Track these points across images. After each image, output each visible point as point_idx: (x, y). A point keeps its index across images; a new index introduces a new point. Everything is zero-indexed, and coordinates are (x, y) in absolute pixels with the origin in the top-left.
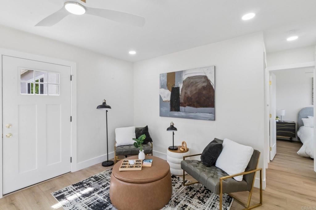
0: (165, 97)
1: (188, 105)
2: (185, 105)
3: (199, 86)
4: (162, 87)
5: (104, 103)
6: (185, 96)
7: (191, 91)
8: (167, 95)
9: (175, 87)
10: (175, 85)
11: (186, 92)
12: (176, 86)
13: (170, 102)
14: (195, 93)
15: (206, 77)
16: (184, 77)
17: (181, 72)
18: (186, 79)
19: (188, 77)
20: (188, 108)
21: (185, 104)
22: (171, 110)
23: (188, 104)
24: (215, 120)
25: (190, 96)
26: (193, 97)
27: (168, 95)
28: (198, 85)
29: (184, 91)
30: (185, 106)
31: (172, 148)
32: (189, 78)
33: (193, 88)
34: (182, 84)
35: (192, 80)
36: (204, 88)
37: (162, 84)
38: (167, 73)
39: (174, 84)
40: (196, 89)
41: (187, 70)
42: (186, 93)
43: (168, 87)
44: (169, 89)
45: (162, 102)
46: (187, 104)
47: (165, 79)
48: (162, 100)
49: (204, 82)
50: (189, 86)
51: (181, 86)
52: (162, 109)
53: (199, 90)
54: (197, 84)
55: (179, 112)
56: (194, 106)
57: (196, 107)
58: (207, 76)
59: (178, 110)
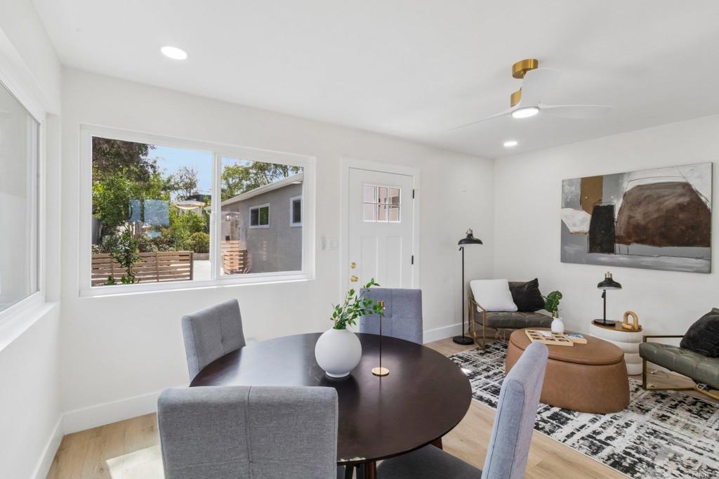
0: (575, 225)
1: (637, 242)
2: (630, 241)
3: (667, 203)
4: (567, 204)
5: (470, 235)
6: (628, 223)
7: (645, 214)
8: (581, 221)
9: (601, 205)
10: (603, 201)
11: (632, 214)
12: (604, 203)
13: (588, 234)
14: (657, 218)
15: (687, 186)
16: (628, 186)
17: (617, 178)
18: (633, 189)
19: (638, 186)
20: (635, 247)
21: (630, 238)
22: (592, 250)
23: (637, 239)
24: (710, 272)
25: (643, 223)
26: (650, 225)
27: (583, 221)
28: (666, 201)
29: (626, 213)
30: (628, 244)
31: (603, 322)
32: (640, 187)
33: (652, 208)
34: (621, 201)
35: (647, 193)
36: (681, 207)
37: (568, 200)
38: (582, 179)
39: (601, 200)
40: (658, 210)
41: (629, 174)
42: (630, 217)
43: (583, 205)
44: (585, 209)
45: (567, 236)
46: (633, 239)
47: (576, 190)
48: (568, 230)
49: (681, 195)
50: (639, 204)
51: (618, 204)
52: (566, 248)
53: (667, 211)
54: (661, 200)
55: (613, 255)
56: (653, 243)
57: (660, 245)
58: (691, 183)
59: (611, 250)
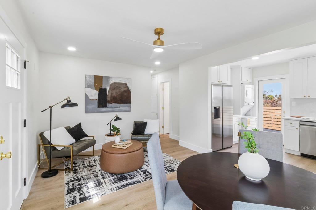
0: (92, 96)
1: (114, 103)
2: (111, 102)
3: (122, 89)
4: (88, 86)
5: (69, 101)
6: (111, 96)
7: (116, 93)
8: (94, 94)
9: (102, 88)
10: (103, 87)
11: (112, 93)
12: (103, 88)
13: (97, 100)
14: (119, 95)
15: (126, 84)
16: (111, 82)
17: (108, 78)
18: (112, 83)
19: (114, 82)
20: (114, 105)
21: (112, 101)
22: (99, 107)
23: (114, 102)
24: (131, 111)
25: (115, 96)
26: (117, 97)
27: (95, 94)
28: (121, 89)
29: (110, 92)
30: (111, 103)
31: (110, 134)
32: (115, 83)
33: (118, 91)
34: (109, 87)
35: (117, 85)
36: (125, 91)
37: (89, 84)
38: (95, 76)
39: (102, 86)
40: (120, 92)
41: (111, 77)
42: (112, 94)
43: (95, 87)
44: (96, 89)
45: (88, 100)
46: (113, 102)
47: (92, 81)
48: (89, 98)
49: (125, 87)
50: (114, 89)
51: (108, 88)
52: (88, 106)
53: (122, 92)
54: (120, 88)
55: (106, 108)
56: (118, 103)
57: (120, 104)
58: (127, 84)
59: (106, 106)
